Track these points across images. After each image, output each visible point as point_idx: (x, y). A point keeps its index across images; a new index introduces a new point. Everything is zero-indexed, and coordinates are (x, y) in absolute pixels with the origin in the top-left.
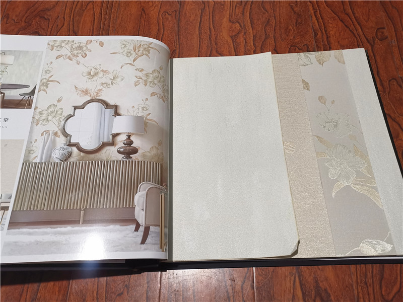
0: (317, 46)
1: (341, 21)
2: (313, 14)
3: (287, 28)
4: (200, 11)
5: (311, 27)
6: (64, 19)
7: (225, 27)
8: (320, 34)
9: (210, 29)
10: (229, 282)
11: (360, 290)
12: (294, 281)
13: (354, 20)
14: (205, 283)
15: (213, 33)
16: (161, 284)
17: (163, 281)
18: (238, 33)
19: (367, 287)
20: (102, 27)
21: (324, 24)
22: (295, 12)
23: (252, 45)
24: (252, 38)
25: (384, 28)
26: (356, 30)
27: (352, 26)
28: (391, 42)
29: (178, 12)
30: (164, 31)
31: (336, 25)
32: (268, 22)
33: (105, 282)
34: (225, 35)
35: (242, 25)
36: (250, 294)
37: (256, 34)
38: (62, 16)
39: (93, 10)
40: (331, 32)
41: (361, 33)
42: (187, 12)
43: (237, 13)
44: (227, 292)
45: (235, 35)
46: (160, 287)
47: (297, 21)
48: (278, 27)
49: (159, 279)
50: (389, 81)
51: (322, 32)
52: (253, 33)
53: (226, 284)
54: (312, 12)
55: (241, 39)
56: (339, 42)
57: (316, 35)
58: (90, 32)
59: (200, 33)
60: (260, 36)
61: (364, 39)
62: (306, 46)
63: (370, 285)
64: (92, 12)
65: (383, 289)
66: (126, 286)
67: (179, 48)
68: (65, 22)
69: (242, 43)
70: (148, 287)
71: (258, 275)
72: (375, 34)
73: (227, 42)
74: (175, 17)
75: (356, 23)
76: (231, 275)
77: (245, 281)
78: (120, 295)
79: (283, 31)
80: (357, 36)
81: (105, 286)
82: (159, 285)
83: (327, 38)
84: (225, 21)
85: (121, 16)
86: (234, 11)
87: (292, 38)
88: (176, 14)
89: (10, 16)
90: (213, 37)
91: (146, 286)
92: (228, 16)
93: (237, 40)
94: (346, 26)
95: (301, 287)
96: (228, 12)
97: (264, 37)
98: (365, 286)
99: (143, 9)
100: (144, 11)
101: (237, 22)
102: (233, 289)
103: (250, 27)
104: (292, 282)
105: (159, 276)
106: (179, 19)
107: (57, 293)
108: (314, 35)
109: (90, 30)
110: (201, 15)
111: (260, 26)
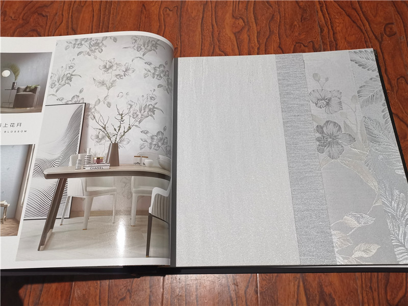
0: (323, 42)
1: (348, 16)
2: (319, 9)
3: (292, 24)
4: (202, 7)
5: (317, 23)
6: (63, 15)
7: (227, 24)
8: (326, 30)
9: (213, 26)
10: (232, 287)
11: (364, 295)
12: (299, 286)
13: (362, 15)
14: (208, 288)
15: (216, 29)
16: (163, 289)
17: (166, 286)
18: (241, 30)
19: (372, 292)
20: (101, 24)
21: (330, 20)
22: (300, 7)
23: (256, 42)
24: (256, 34)
25: (392, 24)
26: (364, 26)
27: (360, 21)
28: (400, 38)
29: (179, 7)
30: (165, 28)
31: (343, 20)
32: (273, 18)
33: (107, 287)
34: (228, 32)
35: (246, 20)
36: (254, 299)
37: (260, 30)
38: (61, 13)
39: (93, 7)
40: (338, 28)
41: (369, 29)
42: (189, 8)
43: (240, 9)
44: (231, 297)
45: (239, 32)
46: (163, 292)
47: (302, 16)
48: (283, 22)
49: (161, 284)
50: (397, 80)
51: (328, 28)
52: (257, 29)
53: (229, 289)
54: (318, 6)
55: (245, 36)
56: (346, 38)
57: (322, 31)
58: (89, 30)
59: (202, 30)
60: (264, 33)
61: (371, 35)
62: (311, 43)
63: (375, 291)
64: (91, 9)
65: (389, 294)
66: (129, 290)
67: (181, 45)
68: (64, 19)
69: (245, 40)
70: (150, 292)
71: (262, 280)
72: (383, 30)
73: (230, 38)
74: (177, 13)
75: (363, 18)
76: (234, 280)
77: (248, 286)
78: (123, 299)
79: (288, 27)
80: (365, 32)
81: (107, 291)
82: (162, 290)
83: (334, 34)
84: (228, 17)
85: (121, 12)
86: (237, 6)
87: (297, 34)
88: (177, 11)
89: (8, 13)
90: (216, 34)
91: (148, 291)
92: (231, 12)
93: (241, 37)
94: (353, 21)
95: (305, 292)
96: (231, 8)
97: (268, 33)
98: (370, 291)
99: (143, 5)
100: (145, 7)
101: (240, 18)
102: (237, 294)
103: (254, 23)
104: (296, 287)
105: (162, 281)
106: (181, 16)
107: (60, 298)
108: (320, 31)
109: (89, 27)
110: (204, 11)
111: (265, 22)
